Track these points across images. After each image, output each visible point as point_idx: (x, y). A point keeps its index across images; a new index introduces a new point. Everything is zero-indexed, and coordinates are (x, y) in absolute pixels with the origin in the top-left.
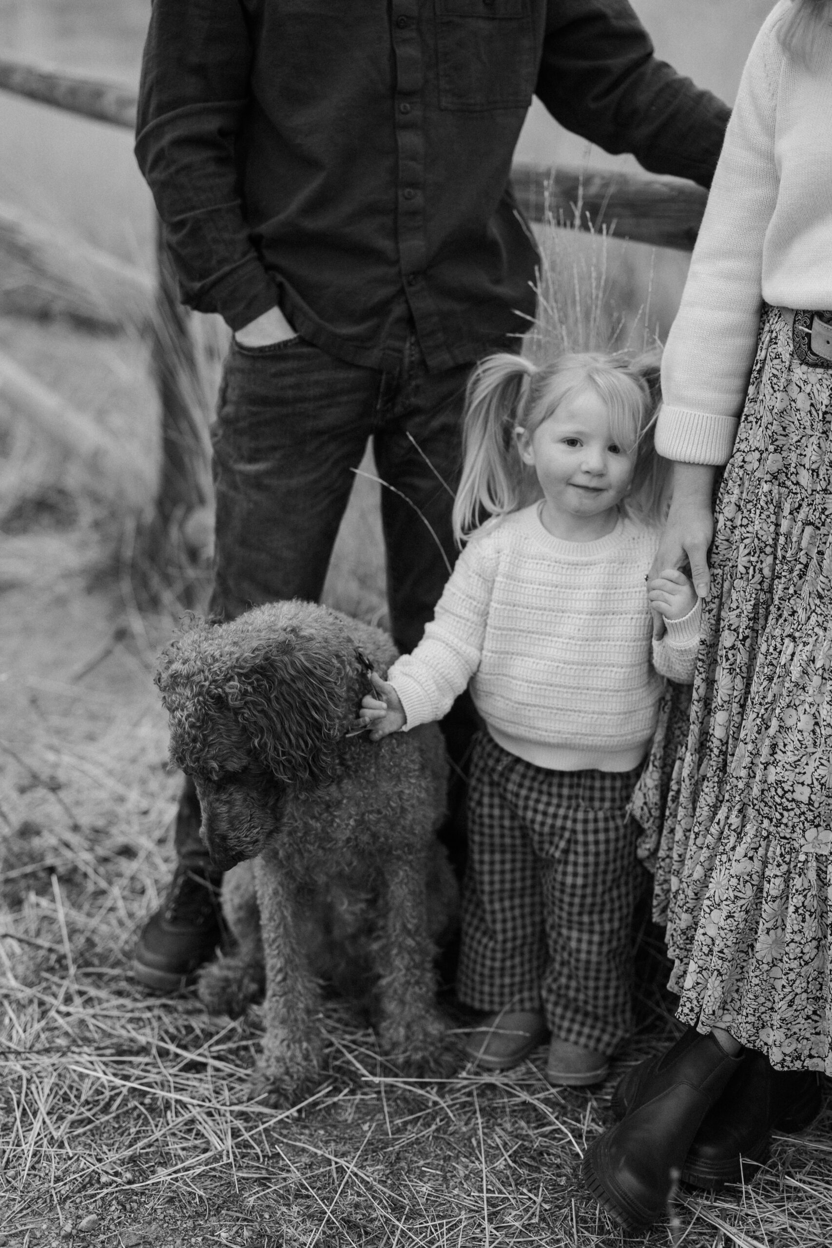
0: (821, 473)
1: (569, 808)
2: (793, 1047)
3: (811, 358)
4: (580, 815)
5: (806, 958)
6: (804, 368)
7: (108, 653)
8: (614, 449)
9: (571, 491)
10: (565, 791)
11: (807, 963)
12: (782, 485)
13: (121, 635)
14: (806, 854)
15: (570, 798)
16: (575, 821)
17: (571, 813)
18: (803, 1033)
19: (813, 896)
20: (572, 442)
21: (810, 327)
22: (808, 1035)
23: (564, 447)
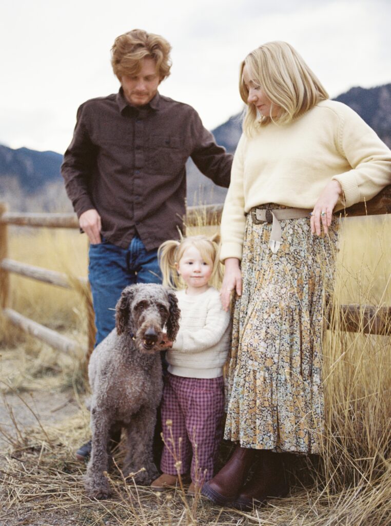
0: (261, 255)
1: (191, 389)
2: (247, 439)
3: (257, 222)
4: (195, 392)
5: (251, 406)
6: (256, 225)
7: (65, 405)
8: (205, 264)
9: (192, 279)
10: (191, 384)
11: (251, 408)
12: (253, 263)
13: (71, 401)
14: (250, 369)
15: (192, 385)
16: (193, 393)
17: (192, 391)
18: (250, 434)
19: (252, 384)
20: (191, 263)
21: (255, 212)
22: (252, 436)
23: (189, 265)
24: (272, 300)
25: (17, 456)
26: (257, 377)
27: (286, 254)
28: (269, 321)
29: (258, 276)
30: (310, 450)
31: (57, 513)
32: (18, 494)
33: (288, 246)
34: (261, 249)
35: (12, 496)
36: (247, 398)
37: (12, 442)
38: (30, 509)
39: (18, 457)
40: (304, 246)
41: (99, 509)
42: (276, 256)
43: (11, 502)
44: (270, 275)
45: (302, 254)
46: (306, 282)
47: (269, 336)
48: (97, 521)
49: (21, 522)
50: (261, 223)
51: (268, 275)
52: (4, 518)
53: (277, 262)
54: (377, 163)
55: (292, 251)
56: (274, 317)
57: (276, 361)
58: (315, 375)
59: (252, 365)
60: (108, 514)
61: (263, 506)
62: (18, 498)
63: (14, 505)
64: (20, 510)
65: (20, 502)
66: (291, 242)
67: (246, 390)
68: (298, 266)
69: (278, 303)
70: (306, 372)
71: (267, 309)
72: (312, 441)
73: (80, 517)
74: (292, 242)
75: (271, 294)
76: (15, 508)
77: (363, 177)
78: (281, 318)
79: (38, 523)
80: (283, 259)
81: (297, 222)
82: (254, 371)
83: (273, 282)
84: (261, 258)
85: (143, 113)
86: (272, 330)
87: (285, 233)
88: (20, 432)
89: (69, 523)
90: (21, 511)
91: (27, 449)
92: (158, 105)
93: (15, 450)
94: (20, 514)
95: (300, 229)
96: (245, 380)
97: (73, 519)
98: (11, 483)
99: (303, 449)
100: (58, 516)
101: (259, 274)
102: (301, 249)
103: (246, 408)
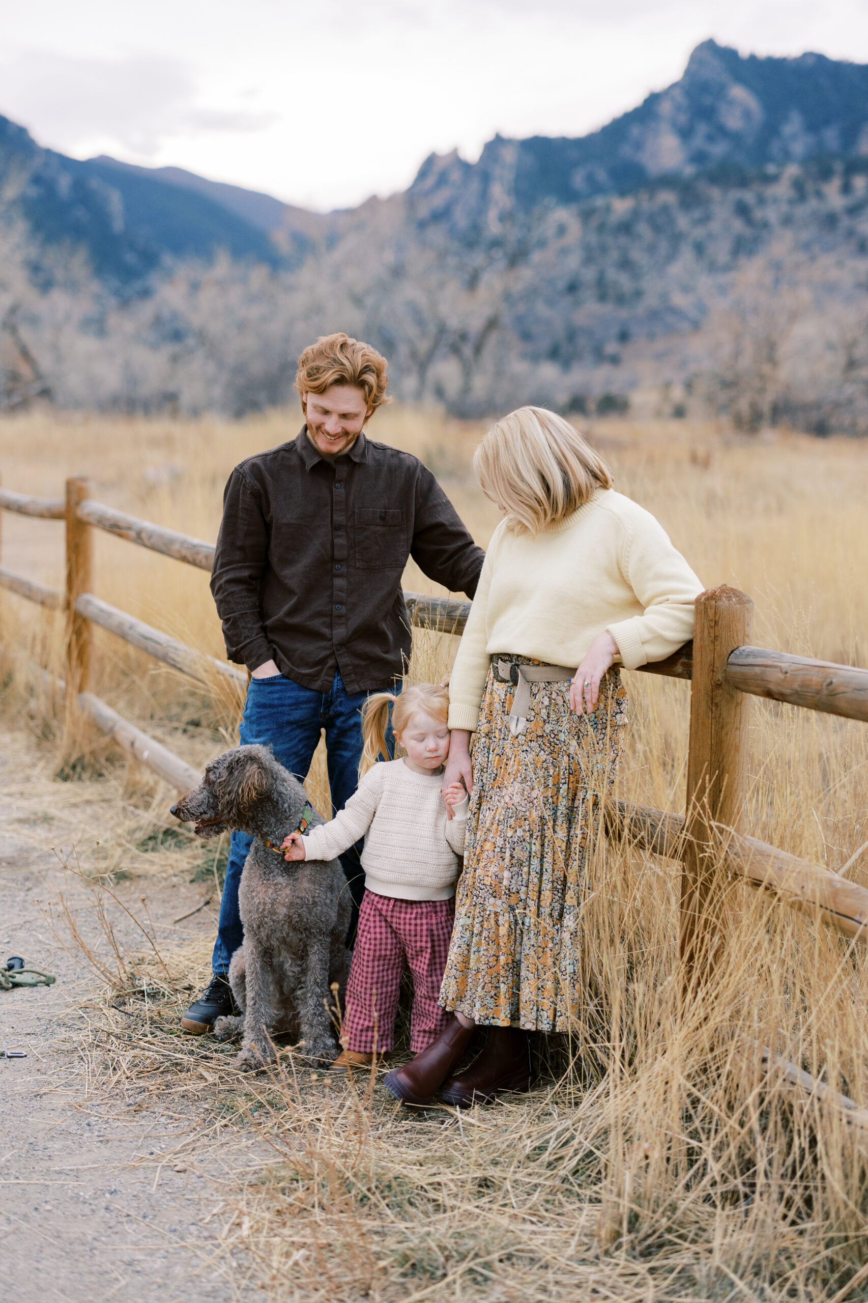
3: (499, 678)
6: (498, 683)
9: (426, 760)
21: (497, 664)
24: (520, 808)
25: (119, 1003)
26: (500, 922)
27: (538, 736)
28: (515, 840)
29: (498, 764)
30: (554, 1026)
31: (183, 1097)
32: (124, 1066)
33: (541, 724)
34: (502, 723)
35: (114, 1069)
36: (486, 953)
37: (110, 981)
38: (143, 1090)
39: (120, 1006)
40: (565, 726)
41: (246, 1095)
42: (524, 738)
43: (115, 1079)
44: (515, 768)
45: (562, 737)
46: (563, 781)
47: (514, 861)
48: (241, 1111)
49: (131, 1108)
50: (503, 681)
51: (513, 766)
52: (105, 1101)
53: (525, 748)
54: (673, 609)
55: (548, 731)
56: (522, 833)
57: (523, 897)
58: (567, 917)
59: (494, 905)
60: (259, 1102)
61: (489, 1103)
62: (124, 1072)
63: (118, 1082)
64: (127, 1090)
65: (127, 1078)
66: (545, 717)
67: (483, 941)
68: (555, 755)
69: (528, 813)
70: (556, 914)
71: (512, 821)
72: (558, 1014)
73: (217, 1105)
74: (548, 717)
75: (517, 799)
76: (120, 1087)
77: (650, 630)
78: (531, 836)
79: (156, 1110)
80: (533, 744)
81: (555, 687)
82: (496, 913)
83: (519, 779)
84: (503, 736)
85: (342, 471)
86: (518, 853)
87: (538, 703)
88: (121, 959)
89: (201, 1113)
90: (130, 1093)
91: (134, 993)
92: (363, 455)
93: (115, 993)
94: (129, 1097)
95: (560, 698)
96: (482, 926)
97: (206, 1106)
98: (113, 1048)
99: (545, 1027)
100: (185, 1102)
101: (499, 761)
102: (560, 728)
103: (484, 967)
